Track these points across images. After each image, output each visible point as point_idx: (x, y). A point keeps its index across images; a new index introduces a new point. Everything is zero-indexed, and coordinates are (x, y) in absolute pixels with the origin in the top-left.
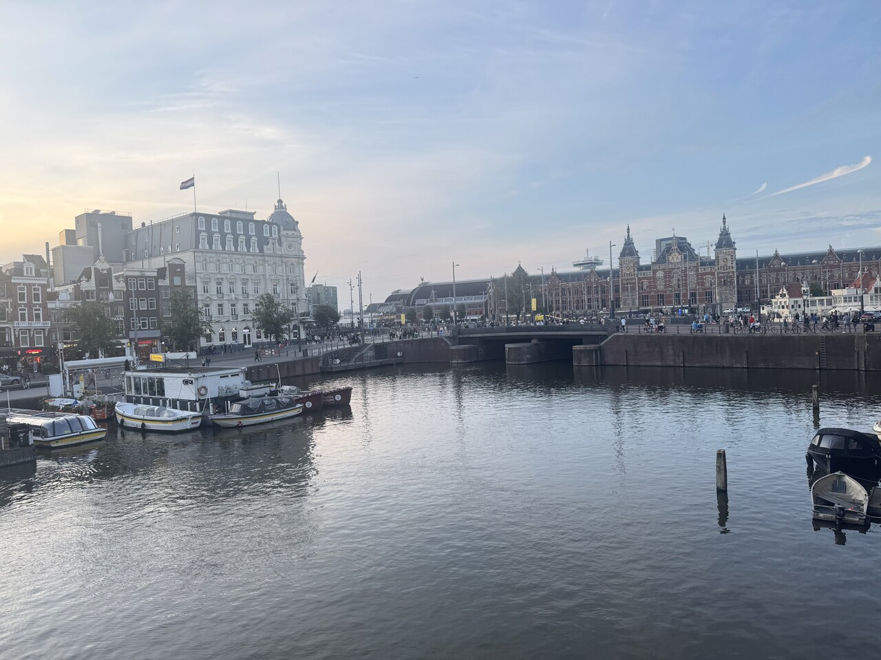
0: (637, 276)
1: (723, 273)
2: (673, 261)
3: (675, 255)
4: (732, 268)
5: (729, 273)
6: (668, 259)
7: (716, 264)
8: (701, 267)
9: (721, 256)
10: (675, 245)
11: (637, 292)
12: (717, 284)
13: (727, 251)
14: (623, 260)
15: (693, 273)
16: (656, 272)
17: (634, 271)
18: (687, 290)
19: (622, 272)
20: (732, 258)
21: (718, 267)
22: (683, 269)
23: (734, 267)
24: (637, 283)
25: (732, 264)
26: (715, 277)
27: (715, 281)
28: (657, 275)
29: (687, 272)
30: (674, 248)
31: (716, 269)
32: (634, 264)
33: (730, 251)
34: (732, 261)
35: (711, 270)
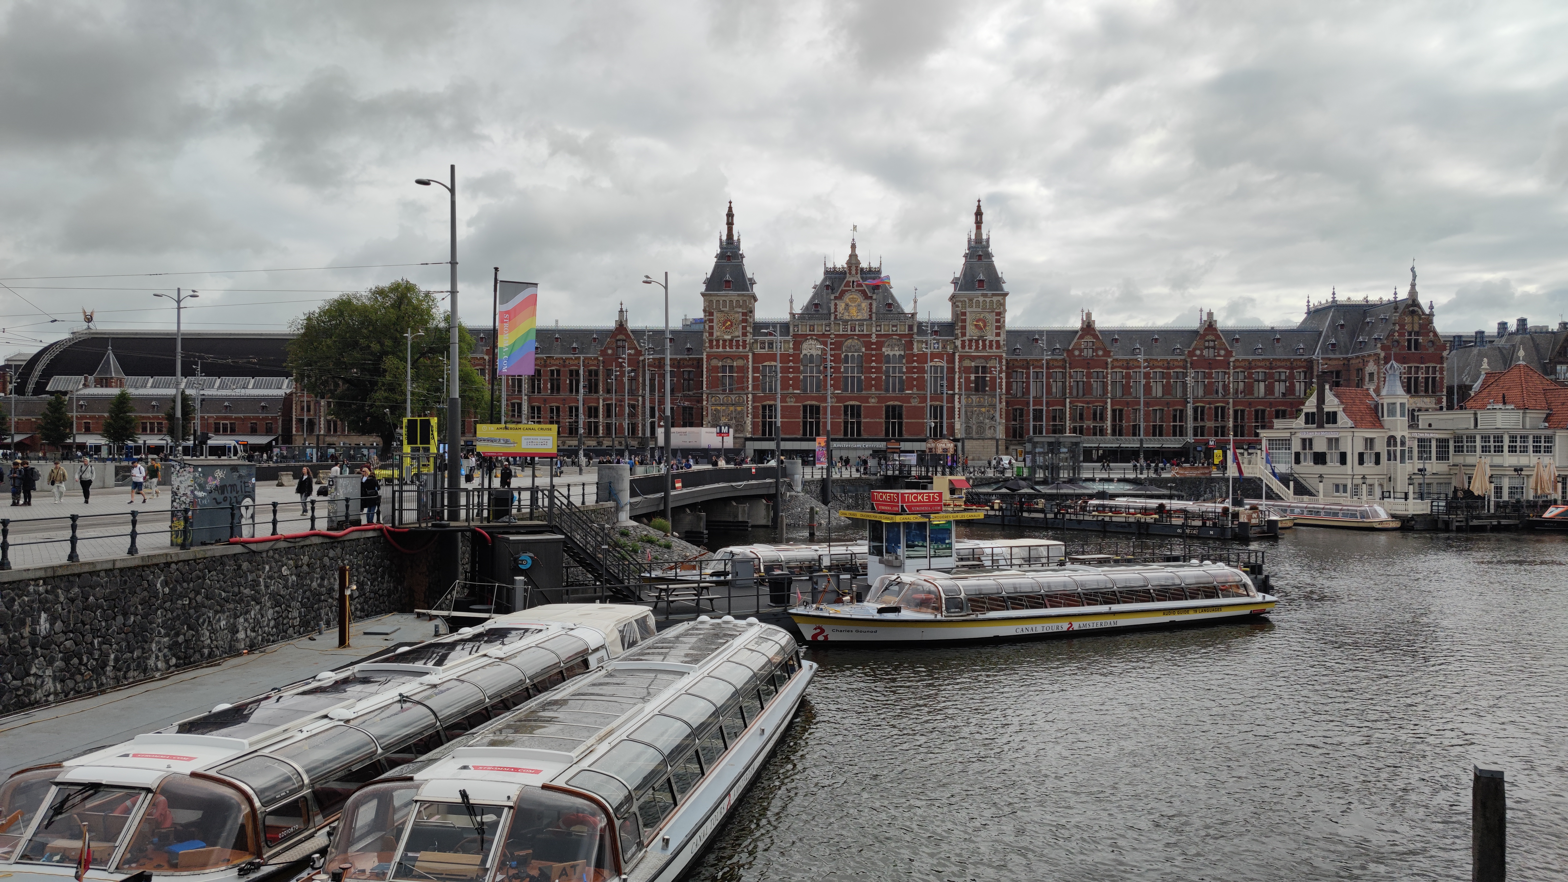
0: (751, 349)
1: (973, 358)
2: (846, 317)
3: (853, 300)
4: (998, 347)
5: (987, 358)
6: (836, 308)
7: (958, 332)
8: (920, 338)
9: (971, 312)
10: (854, 272)
11: (750, 396)
12: (957, 387)
13: (988, 300)
14: (714, 299)
15: (897, 353)
16: (801, 343)
17: (744, 334)
18: (880, 399)
19: (711, 334)
20: (998, 321)
21: (964, 342)
22: (874, 339)
23: (1002, 343)
24: (750, 370)
25: (998, 335)
26: (954, 368)
27: (954, 378)
28: (804, 352)
29: (884, 349)
30: (851, 279)
31: (956, 347)
32: (744, 314)
33: (995, 299)
34: (998, 328)
35: (944, 347)
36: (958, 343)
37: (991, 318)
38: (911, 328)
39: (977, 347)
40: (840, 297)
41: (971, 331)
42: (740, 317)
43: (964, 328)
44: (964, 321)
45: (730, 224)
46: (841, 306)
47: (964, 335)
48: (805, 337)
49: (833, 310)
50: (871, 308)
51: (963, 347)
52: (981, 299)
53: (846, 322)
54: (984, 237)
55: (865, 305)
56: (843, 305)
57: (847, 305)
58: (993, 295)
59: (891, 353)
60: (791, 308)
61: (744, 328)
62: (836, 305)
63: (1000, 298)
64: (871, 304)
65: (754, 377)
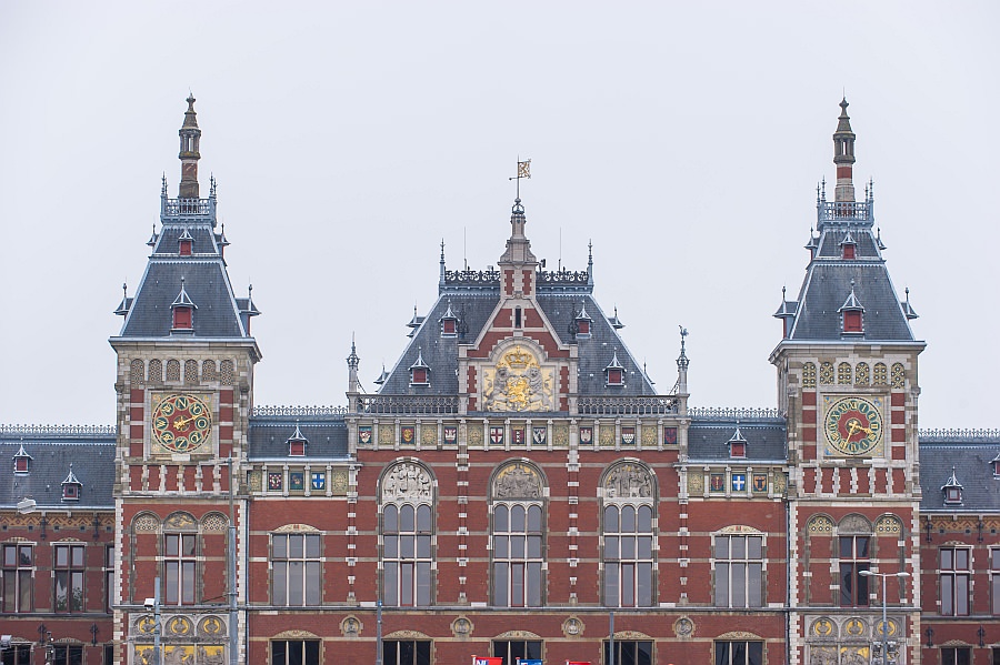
0: (243, 491)
1: (835, 516)
3: (518, 361)
4: (900, 486)
5: (874, 516)
6: (472, 382)
7: (794, 446)
8: (695, 463)
9: (827, 395)
10: (518, 286)
11: (242, 616)
12: (794, 591)
13: (871, 362)
14: (146, 356)
15: (637, 502)
16: (378, 474)
17: (225, 450)
18: (594, 625)
19: (137, 450)
20: (898, 417)
21: (809, 471)
22: (573, 463)
23: (909, 476)
24: (242, 546)
25: (899, 454)
26: (784, 542)
27: (784, 569)
28: (387, 498)
29: (601, 492)
30: (512, 305)
31: (792, 486)
32: (226, 396)
33: (889, 360)
34: (899, 435)
35: (760, 486)
36: (797, 475)
37: (882, 408)
38: (671, 435)
39: (846, 488)
40: (483, 353)
41: (829, 446)
42: (213, 404)
43: (810, 435)
44: (811, 417)
45: (189, 156)
46: (487, 376)
47: (810, 453)
48: (389, 459)
49: (463, 389)
50: (565, 382)
51: (809, 486)
52: (854, 360)
53: (498, 420)
54: (860, 197)
55: (550, 373)
56: (492, 373)
57: (502, 373)
58: (885, 350)
59: (620, 502)
60: (354, 381)
61: (226, 433)
62: (472, 372)
63: (902, 358)
64: (565, 372)
65: (251, 566)
